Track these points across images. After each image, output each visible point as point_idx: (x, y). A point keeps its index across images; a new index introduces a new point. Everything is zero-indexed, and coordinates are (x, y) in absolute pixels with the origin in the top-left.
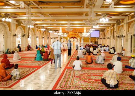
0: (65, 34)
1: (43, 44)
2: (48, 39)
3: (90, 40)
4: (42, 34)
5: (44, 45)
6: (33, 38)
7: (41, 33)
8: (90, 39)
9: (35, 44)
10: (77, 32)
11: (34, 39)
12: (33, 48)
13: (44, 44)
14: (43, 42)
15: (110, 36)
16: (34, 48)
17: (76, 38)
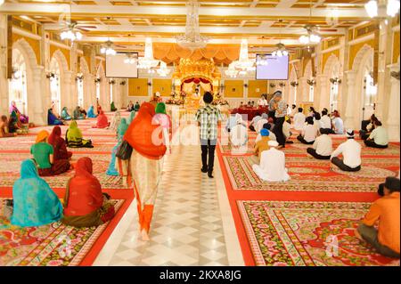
0: (164, 65)
1: (81, 104)
2: (98, 84)
3: (246, 90)
4: (73, 66)
5: (83, 108)
6: (34, 80)
7: (68, 60)
8: (246, 86)
9: (44, 102)
10: (209, 60)
11: (37, 83)
12: (36, 123)
13: (85, 102)
14: (81, 96)
15: (345, 74)
16: (40, 120)
17: (206, 81)
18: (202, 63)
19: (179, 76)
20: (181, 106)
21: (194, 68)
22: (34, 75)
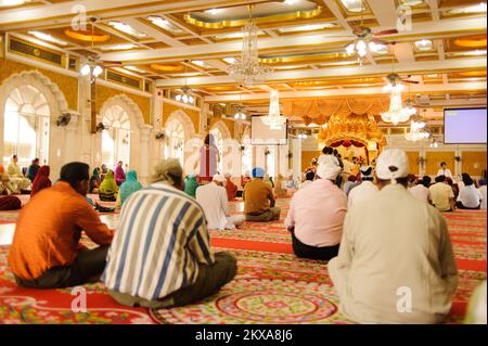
3: (458, 165)
6: (141, 141)
7: (195, 122)
11: (145, 145)
17: (359, 145)
18: (354, 121)
19: (323, 138)
21: (343, 128)
22: (141, 135)
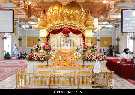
3: (98, 43)
19: (45, 26)
20: (45, 63)
